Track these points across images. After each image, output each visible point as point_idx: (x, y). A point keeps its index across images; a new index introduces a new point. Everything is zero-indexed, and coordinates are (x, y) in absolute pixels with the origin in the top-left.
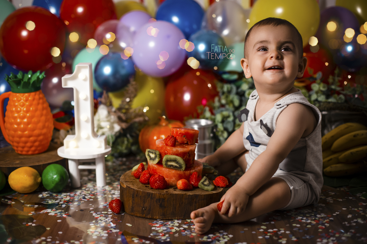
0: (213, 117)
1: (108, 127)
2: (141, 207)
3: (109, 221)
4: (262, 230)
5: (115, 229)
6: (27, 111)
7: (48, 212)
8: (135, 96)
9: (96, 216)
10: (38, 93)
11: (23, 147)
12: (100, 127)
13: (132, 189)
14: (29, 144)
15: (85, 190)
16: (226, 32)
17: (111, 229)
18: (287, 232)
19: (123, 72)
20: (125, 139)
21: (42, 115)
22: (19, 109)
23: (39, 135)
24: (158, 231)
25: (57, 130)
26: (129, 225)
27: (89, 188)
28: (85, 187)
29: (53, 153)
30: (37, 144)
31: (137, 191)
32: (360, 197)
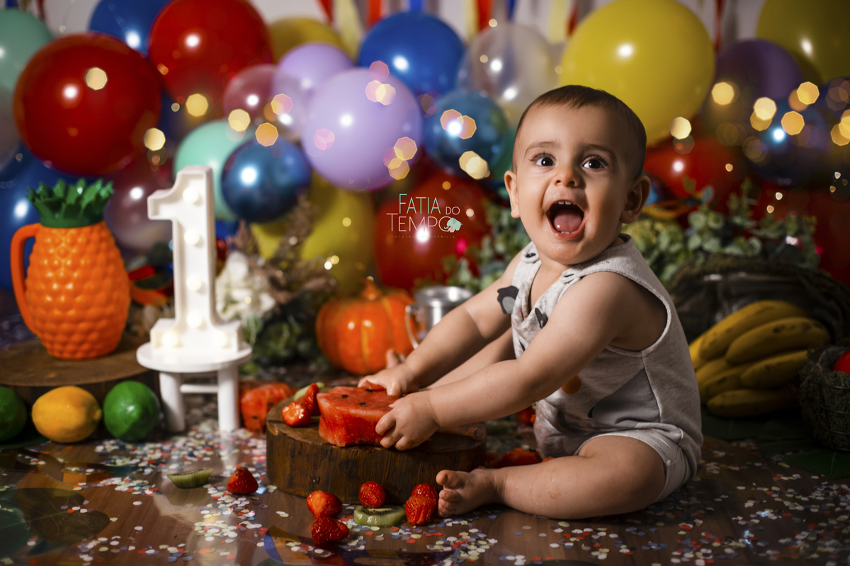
0: (476, 282)
1: (248, 300)
2: (309, 478)
3: (242, 505)
4: (560, 530)
5: (252, 522)
6: (74, 267)
7: (114, 483)
8: (309, 232)
9: (216, 495)
10: (97, 227)
11: (64, 344)
12: (230, 301)
13: (290, 438)
14: (76, 338)
15: (194, 437)
16: (510, 94)
17: (245, 523)
18: (612, 536)
19: (283, 179)
20: (285, 329)
21: (105, 276)
22: (56, 263)
23: (98, 319)
25: (137, 305)
26: (283, 514)
27: (204, 433)
28: (194, 430)
29: (126, 357)
30: (94, 336)
31: (301, 444)
32: (780, 464)
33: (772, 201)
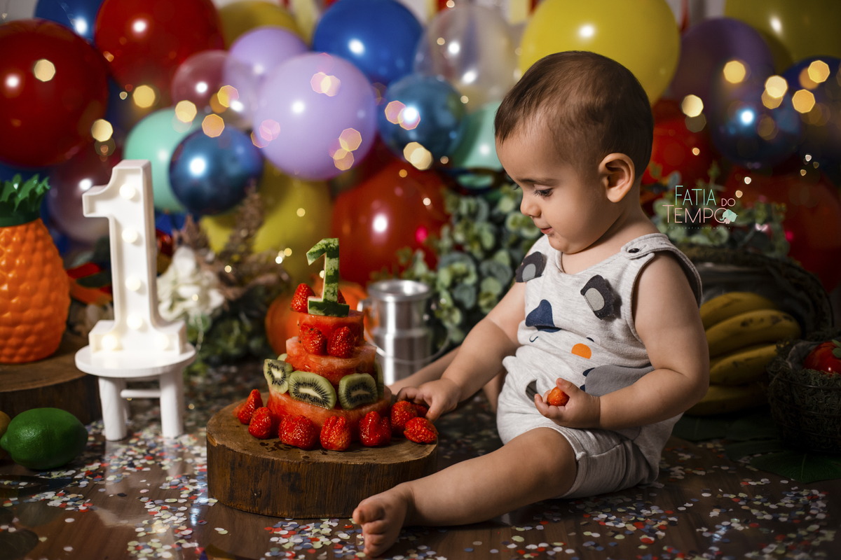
0: (432, 275)
1: (195, 298)
2: (250, 491)
3: (179, 522)
4: (513, 546)
5: (189, 540)
6: (9, 268)
7: (47, 498)
8: (260, 225)
9: (152, 510)
10: (32, 226)
12: (177, 299)
13: (229, 449)
14: (13, 341)
15: (136, 445)
16: (469, 77)
17: (180, 541)
18: (569, 551)
19: (234, 169)
20: (236, 325)
21: (41, 276)
23: (35, 321)
24: (283, 546)
25: (78, 303)
26: (222, 531)
27: (146, 440)
28: (137, 437)
29: (65, 359)
30: (31, 339)
31: (241, 455)
32: (748, 467)
33: (741, 185)
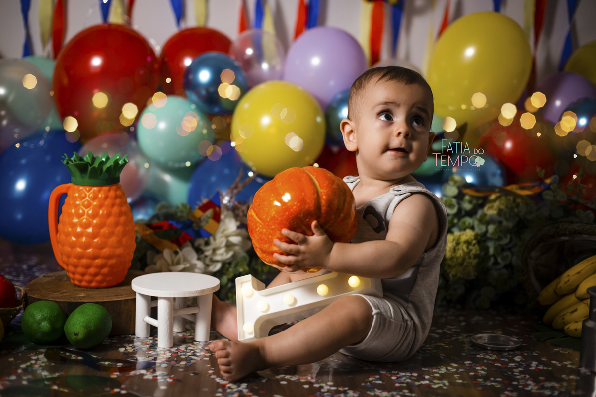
6: (94, 216)
11: (83, 275)
21: (117, 224)
22: (81, 211)
30: (105, 270)
